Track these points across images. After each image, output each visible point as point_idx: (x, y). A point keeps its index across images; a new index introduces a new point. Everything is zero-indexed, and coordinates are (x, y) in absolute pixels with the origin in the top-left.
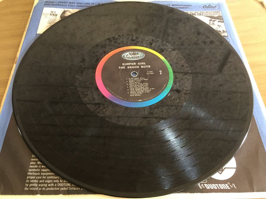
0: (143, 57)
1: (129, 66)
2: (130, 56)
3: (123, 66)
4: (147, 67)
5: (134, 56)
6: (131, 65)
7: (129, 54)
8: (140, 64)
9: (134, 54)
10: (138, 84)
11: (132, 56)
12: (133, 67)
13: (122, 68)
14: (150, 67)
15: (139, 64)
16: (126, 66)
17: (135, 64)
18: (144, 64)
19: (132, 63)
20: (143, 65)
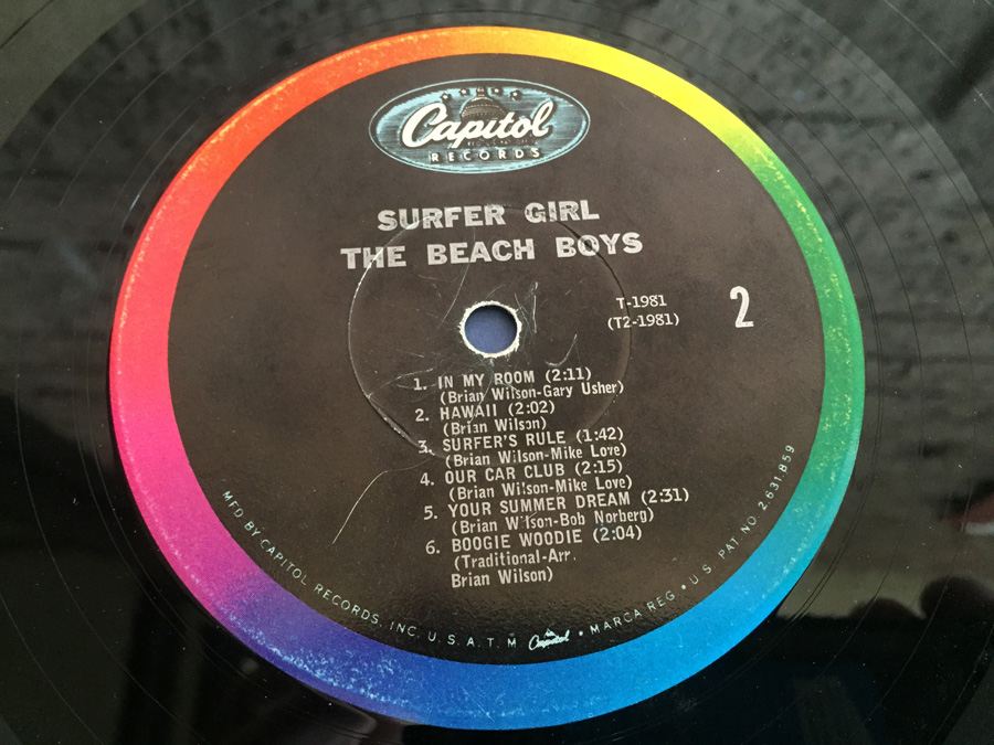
0: (575, 142)
1: (444, 236)
2: (450, 135)
3: (383, 239)
4: (611, 242)
5: (487, 135)
6: (459, 232)
7: (443, 114)
8: (540, 219)
9: (491, 111)
10: (530, 439)
11: (465, 134)
12: (480, 251)
13: (374, 258)
14: (639, 247)
15: (534, 214)
16: (416, 243)
17: (495, 213)
18: (586, 216)
19: (468, 210)
20: (574, 229)
